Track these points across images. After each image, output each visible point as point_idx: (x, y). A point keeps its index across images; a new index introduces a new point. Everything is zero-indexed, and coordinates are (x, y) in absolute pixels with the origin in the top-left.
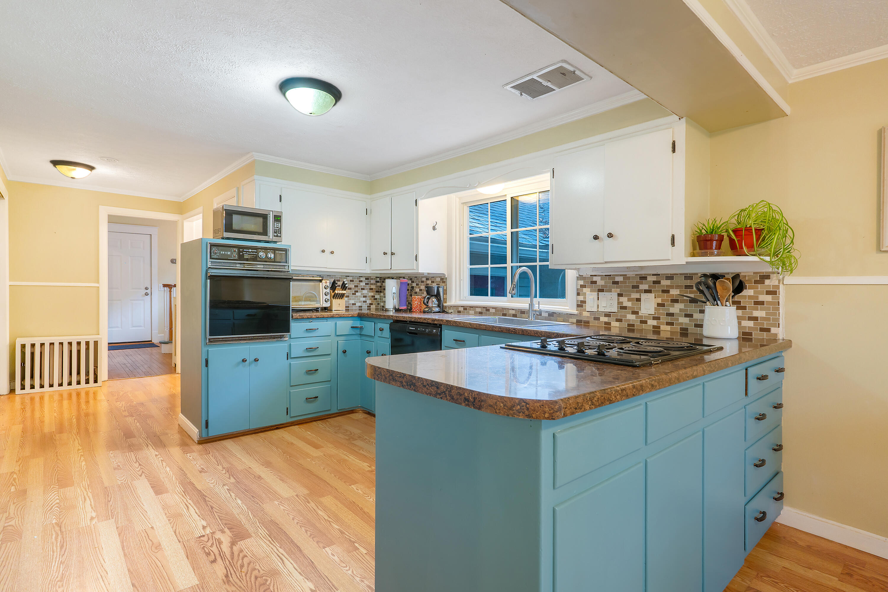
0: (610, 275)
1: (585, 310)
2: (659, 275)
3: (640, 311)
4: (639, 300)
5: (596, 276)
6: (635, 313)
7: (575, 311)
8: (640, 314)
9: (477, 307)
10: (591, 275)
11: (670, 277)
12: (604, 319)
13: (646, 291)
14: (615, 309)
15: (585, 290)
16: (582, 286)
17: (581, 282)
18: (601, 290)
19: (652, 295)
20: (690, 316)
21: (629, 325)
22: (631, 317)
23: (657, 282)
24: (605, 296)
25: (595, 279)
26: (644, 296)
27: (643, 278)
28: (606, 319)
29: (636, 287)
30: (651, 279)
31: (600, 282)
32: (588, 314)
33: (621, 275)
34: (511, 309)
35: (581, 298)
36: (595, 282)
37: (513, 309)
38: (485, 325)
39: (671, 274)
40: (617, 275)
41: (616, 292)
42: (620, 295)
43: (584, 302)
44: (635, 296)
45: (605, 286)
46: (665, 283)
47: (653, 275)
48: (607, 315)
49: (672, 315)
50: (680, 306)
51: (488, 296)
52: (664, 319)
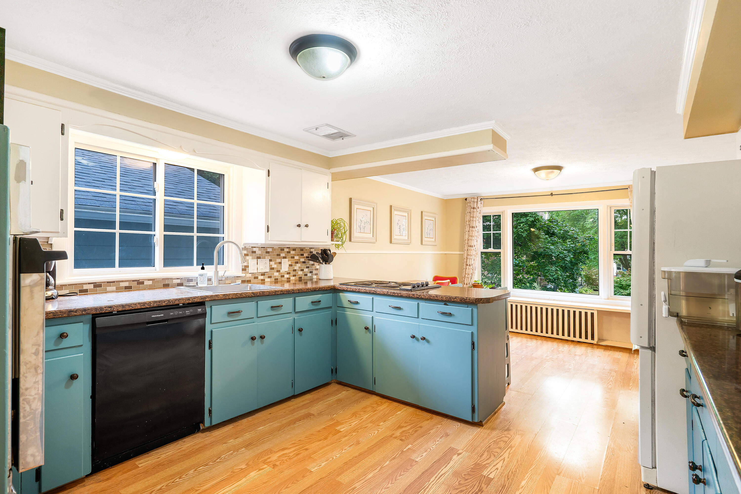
0: (265, 247)
1: (248, 273)
2: (290, 248)
3: (281, 270)
4: (280, 263)
5: (255, 247)
6: (278, 271)
7: (240, 274)
8: (281, 272)
9: (122, 281)
10: (252, 247)
11: (294, 250)
12: (261, 277)
13: (285, 258)
14: (268, 270)
15: (247, 258)
16: (246, 255)
17: (245, 252)
18: (258, 258)
19: (287, 260)
20: (302, 270)
21: (275, 279)
22: (276, 274)
23: (289, 252)
24: (262, 261)
25: (254, 249)
26: (283, 261)
27: (282, 250)
28: (262, 277)
29: (278, 255)
30: (286, 250)
31: (258, 252)
32: (250, 275)
33: (271, 248)
34: (175, 279)
35: (245, 264)
36: (254, 252)
37: (177, 279)
38: (268, 291)
39: (295, 248)
40: (269, 248)
41: (268, 258)
42: (270, 260)
43: (247, 266)
44: (278, 260)
45: (262, 255)
46: (293, 252)
47: (287, 248)
48: (263, 274)
49: (295, 270)
50: (299, 265)
51: (114, 266)
52: (292, 273)
